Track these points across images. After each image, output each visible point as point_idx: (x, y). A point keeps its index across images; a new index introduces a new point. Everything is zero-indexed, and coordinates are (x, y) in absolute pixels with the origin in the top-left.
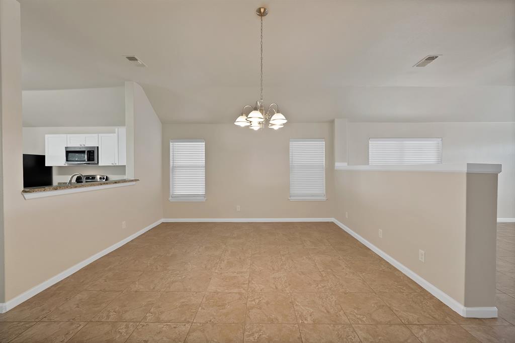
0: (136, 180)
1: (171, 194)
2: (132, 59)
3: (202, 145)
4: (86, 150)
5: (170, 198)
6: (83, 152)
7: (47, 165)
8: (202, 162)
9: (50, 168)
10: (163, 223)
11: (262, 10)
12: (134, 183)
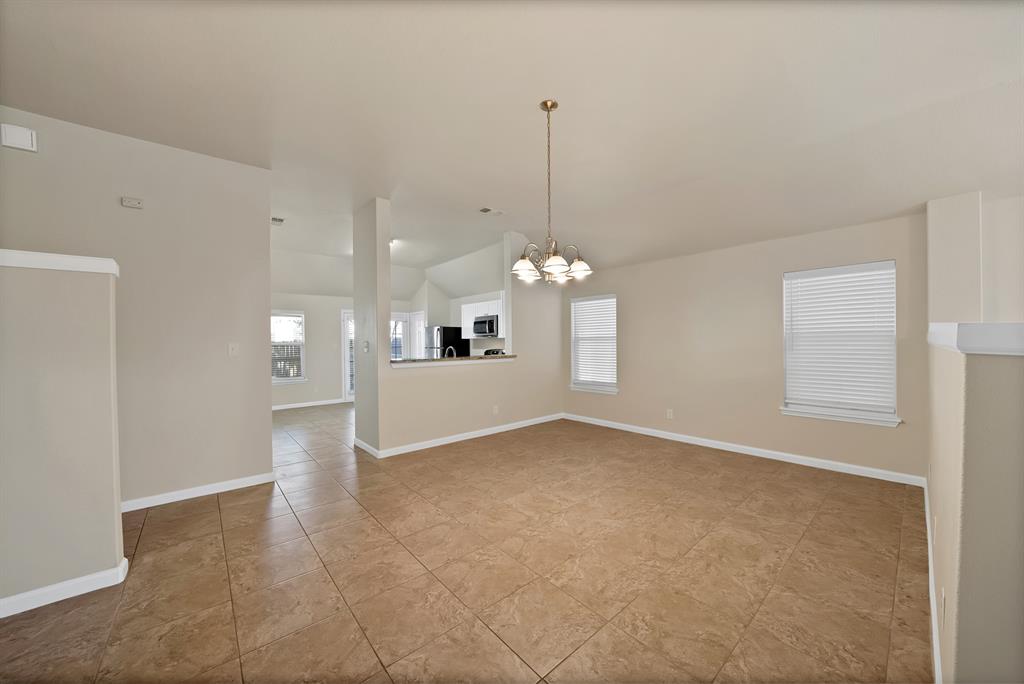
0: (514, 356)
1: (573, 377)
2: (486, 210)
3: (612, 302)
4: (488, 320)
5: (572, 385)
6: (484, 322)
7: (463, 337)
8: (612, 331)
9: (468, 341)
10: (563, 419)
11: (549, 104)
12: (512, 359)
